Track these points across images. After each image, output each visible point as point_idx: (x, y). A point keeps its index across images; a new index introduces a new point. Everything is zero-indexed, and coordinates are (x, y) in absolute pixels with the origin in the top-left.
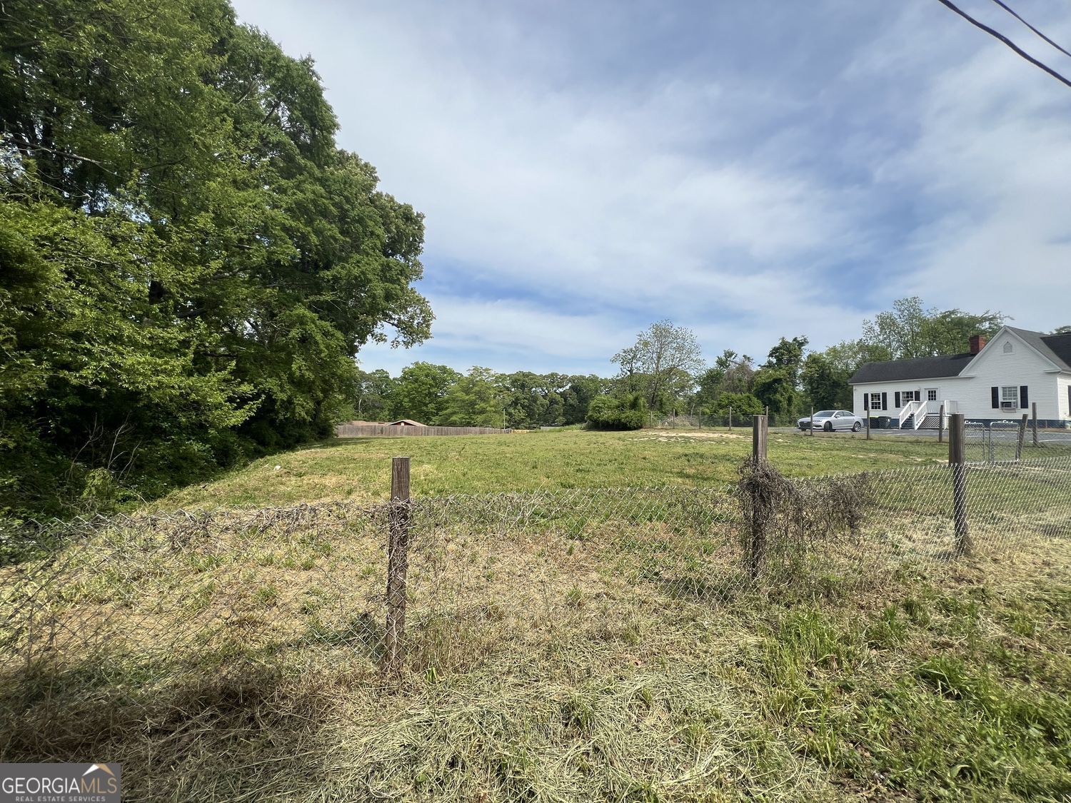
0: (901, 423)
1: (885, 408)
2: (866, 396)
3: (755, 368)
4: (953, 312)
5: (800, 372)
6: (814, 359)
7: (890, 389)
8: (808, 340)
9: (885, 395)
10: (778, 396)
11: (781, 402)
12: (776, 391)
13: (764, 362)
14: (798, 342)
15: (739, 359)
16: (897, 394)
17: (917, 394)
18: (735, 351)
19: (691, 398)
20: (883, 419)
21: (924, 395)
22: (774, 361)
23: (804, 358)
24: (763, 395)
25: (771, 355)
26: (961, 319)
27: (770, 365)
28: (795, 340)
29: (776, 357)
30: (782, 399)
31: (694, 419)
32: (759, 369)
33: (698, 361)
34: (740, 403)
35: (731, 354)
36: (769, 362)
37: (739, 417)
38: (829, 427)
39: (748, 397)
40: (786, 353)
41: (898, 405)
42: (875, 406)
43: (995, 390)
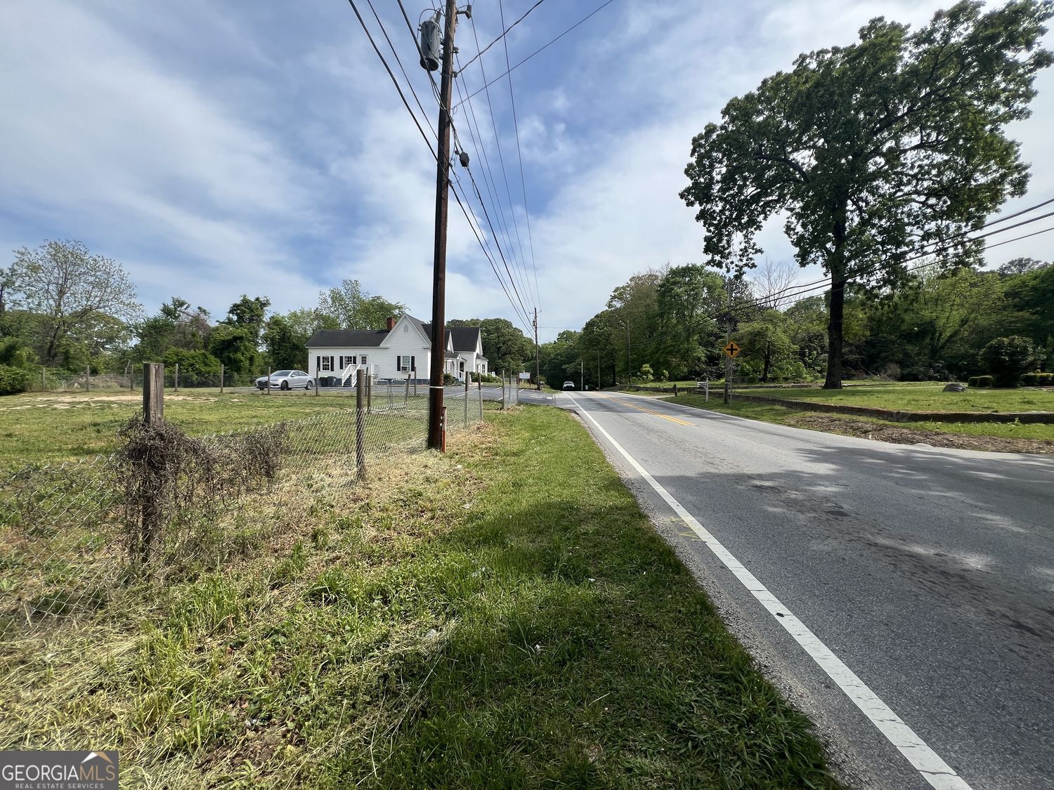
0: (343, 382)
1: (332, 370)
2: (319, 358)
3: (212, 324)
4: (378, 298)
5: (262, 332)
6: (276, 321)
7: (337, 353)
8: (271, 302)
9: (332, 358)
10: (239, 355)
11: (242, 361)
12: (237, 350)
13: (223, 318)
14: (260, 302)
15: (193, 310)
16: (341, 358)
17: (355, 358)
18: (187, 300)
19: (124, 353)
20: (331, 378)
21: (359, 360)
22: (235, 318)
23: (266, 318)
24: (222, 352)
25: (231, 312)
26: (383, 303)
27: (230, 322)
28: (257, 299)
29: (237, 314)
30: (242, 358)
31: (125, 380)
32: (217, 324)
33: (133, 306)
34: (192, 361)
35: (182, 304)
36: (229, 319)
37: (192, 376)
38: (285, 386)
39: (204, 354)
40: (247, 311)
41: (341, 368)
42: (325, 368)
43: (399, 358)
